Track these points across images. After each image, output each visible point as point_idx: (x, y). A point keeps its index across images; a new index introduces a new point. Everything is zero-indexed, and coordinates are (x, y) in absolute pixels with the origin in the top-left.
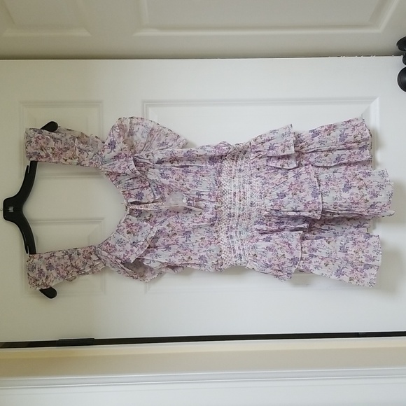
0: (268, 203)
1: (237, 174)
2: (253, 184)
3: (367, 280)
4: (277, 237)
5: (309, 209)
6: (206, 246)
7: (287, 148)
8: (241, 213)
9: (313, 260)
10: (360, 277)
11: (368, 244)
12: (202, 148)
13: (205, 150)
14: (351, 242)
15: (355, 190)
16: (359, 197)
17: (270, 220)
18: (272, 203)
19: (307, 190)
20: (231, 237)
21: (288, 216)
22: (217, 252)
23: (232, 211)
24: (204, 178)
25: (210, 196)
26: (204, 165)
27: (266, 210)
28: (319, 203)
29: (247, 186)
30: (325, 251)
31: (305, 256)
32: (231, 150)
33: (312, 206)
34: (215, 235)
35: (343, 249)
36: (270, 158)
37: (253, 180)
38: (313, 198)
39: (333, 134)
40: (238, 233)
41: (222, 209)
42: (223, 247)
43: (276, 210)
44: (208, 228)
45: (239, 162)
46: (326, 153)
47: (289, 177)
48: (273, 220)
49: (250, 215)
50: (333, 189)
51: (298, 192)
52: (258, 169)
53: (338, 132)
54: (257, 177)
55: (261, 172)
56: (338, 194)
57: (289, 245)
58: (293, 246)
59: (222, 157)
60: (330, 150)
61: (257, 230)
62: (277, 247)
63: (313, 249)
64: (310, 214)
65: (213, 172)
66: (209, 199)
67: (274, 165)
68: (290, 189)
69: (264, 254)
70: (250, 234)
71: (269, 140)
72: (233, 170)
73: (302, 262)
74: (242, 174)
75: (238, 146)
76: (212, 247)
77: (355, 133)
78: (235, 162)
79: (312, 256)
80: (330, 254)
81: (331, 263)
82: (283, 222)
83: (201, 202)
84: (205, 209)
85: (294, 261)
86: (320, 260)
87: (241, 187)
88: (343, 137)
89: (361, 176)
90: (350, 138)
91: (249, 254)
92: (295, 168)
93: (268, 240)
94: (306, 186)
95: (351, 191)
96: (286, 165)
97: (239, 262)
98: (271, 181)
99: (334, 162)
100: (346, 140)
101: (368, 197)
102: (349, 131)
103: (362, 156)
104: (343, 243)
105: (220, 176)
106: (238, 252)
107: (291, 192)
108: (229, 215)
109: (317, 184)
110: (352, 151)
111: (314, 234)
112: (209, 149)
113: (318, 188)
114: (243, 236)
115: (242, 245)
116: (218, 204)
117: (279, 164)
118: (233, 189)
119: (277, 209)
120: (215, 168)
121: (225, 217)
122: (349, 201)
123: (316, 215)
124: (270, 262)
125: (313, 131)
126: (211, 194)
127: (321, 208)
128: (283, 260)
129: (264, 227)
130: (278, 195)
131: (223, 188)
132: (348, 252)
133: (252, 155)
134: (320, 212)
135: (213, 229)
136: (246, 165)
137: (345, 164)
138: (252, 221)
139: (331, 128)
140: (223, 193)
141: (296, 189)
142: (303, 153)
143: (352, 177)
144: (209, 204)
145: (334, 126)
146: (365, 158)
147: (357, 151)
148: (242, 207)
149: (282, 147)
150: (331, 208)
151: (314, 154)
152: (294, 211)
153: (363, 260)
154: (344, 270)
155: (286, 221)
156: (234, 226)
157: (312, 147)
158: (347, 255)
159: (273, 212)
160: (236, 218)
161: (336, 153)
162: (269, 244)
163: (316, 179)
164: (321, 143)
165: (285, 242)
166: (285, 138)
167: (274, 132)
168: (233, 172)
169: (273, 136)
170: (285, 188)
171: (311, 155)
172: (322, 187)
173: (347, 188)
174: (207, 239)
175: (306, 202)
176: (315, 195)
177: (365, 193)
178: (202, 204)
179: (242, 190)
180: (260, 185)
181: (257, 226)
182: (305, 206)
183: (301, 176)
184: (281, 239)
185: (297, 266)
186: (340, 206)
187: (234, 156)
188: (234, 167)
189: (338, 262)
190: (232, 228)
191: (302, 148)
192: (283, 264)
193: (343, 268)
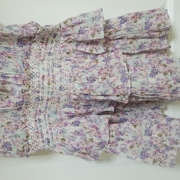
0: (77, 87)
1: (47, 57)
2: (62, 68)
3: (168, 161)
4: (85, 121)
5: (118, 93)
6: (12, 132)
7: (96, 33)
8: (50, 97)
9: (120, 143)
10: (162, 159)
11: (171, 127)
12: (8, 27)
13: (11, 29)
14: (155, 126)
15: (160, 76)
16: (165, 82)
17: (78, 104)
18: (82, 87)
19: (116, 74)
20: (40, 120)
21: (96, 100)
22: (24, 137)
23: (40, 94)
24: (10, 60)
25: (15, 78)
26: (12, 47)
27: (75, 94)
28: (128, 88)
29: (56, 70)
30: (132, 135)
31: (112, 139)
32: (39, 31)
33: (121, 91)
34: (23, 119)
35: (148, 133)
36: (79, 43)
37: (63, 63)
38: (122, 83)
39: (139, 21)
40: (47, 116)
41: (30, 92)
42: (30, 132)
43: (85, 95)
44: (15, 112)
45: (49, 46)
46: (130, 40)
47: (99, 61)
48: (81, 103)
49: (59, 98)
50: (141, 74)
51: (108, 77)
52: (68, 53)
53: (143, 20)
54: (66, 60)
55: (71, 56)
56: (145, 79)
57: (97, 129)
58: (101, 130)
59: (31, 39)
60: (134, 38)
61: (66, 113)
62: (85, 131)
63: (120, 133)
64: (119, 98)
65: (20, 54)
66: (15, 82)
67: (83, 50)
68: (100, 73)
69: (72, 138)
70: (59, 117)
71: (80, 23)
72: (43, 53)
73: (109, 145)
74: (51, 57)
75: (47, 27)
76: (19, 132)
77: (159, 22)
78: (44, 46)
79: (119, 139)
80: (136, 138)
81: (136, 145)
82: (90, 105)
83: (7, 85)
84: (12, 92)
85: (102, 145)
86: (126, 143)
87: (50, 70)
88: (148, 25)
89: (164, 62)
90: (154, 27)
91: (57, 138)
92: (104, 53)
93: (77, 124)
94: (115, 70)
95: (157, 76)
96: (94, 50)
97: (47, 146)
98: (81, 65)
99: (138, 50)
100: (151, 28)
101: (172, 82)
102: (153, 20)
103: (161, 45)
104: (148, 126)
105: (28, 58)
106: (46, 136)
107: (100, 77)
108: (38, 99)
109: (126, 69)
110: (154, 40)
111: (118, 116)
112: (16, 28)
113: (127, 72)
114: (52, 119)
115: (50, 129)
116: (25, 88)
117: (88, 49)
118: (41, 71)
119: (86, 93)
120: (24, 51)
121: (33, 101)
122: (155, 86)
123: (124, 99)
124: (78, 145)
125: (121, 18)
126: (17, 76)
127: (129, 93)
128: (90, 144)
129: (72, 110)
130: (87, 79)
131: (31, 71)
132: (153, 135)
133: (62, 38)
134: (127, 96)
135: (20, 113)
136: (56, 49)
137: (146, 52)
138: (61, 105)
139: (138, 16)
140: (31, 76)
141: (106, 73)
142: (110, 40)
143: (157, 63)
144: (16, 87)
145: (141, 14)
146: (164, 47)
147: (157, 40)
148: (51, 90)
149: (92, 31)
150: (139, 92)
151: (120, 41)
152: (102, 95)
153: (168, 143)
154: (148, 152)
155: (93, 104)
156: (43, 109)
157: (119, 33)
158: (152, 138)
159: (82, 96)
160: (45, 101)
161: (140, 41)
162: (77, 128)
163: (125, 64)
164: (128, 30)
165: (93, 127)
166: (95, 22)
167: (84, 15)
168: (42, 55)
169: (83, 19)
170: (95, 72)
171: (118, 42)
172: (131, 72)
173: (154, 73)
174: (13, 123)
175: (115, 87)
176: (124, 80)
177: (170, 79)
178: (8, 87)
179: (51, 74)
180: (70, 68)
181: (66, 110)
182: (114, 90)
183: (110, 61)
184: (90, 123)
185: (104, 149)
186: (147, 90)
187: (43, 39)
188: (43, 50)
189: (143, 145)
190: (40, 111)
191: (110, 34)
192: (91, 147)
193: (147, 149)
